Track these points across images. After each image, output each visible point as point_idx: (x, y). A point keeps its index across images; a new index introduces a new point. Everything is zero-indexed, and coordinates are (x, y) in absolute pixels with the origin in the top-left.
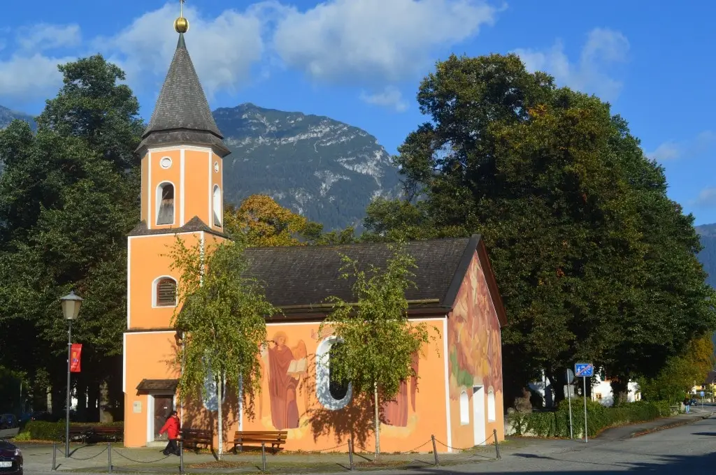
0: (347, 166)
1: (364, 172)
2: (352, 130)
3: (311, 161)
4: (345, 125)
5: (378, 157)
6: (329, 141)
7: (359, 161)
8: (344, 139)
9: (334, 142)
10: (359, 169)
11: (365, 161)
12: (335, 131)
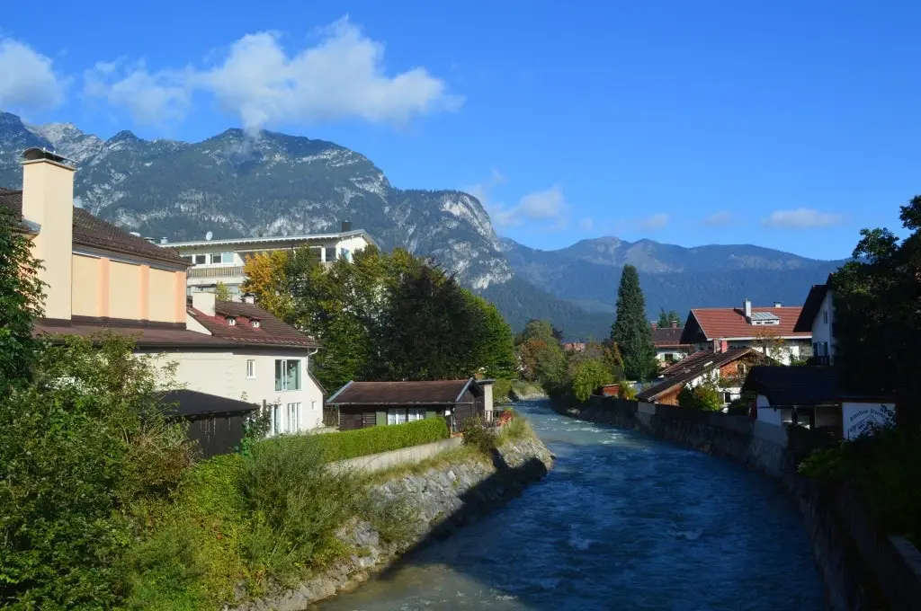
0: (358, 185)
1: (372, 190)
2: (355, 155)
3: (328, 178)
4: (349, 151)
5: (381, 179)
6: (338, 163)
7: (367, 181)
8: (350, 162)
9: (342, 164)
10: (367, 187)
11: (373, 182)
12: (343, 155)
